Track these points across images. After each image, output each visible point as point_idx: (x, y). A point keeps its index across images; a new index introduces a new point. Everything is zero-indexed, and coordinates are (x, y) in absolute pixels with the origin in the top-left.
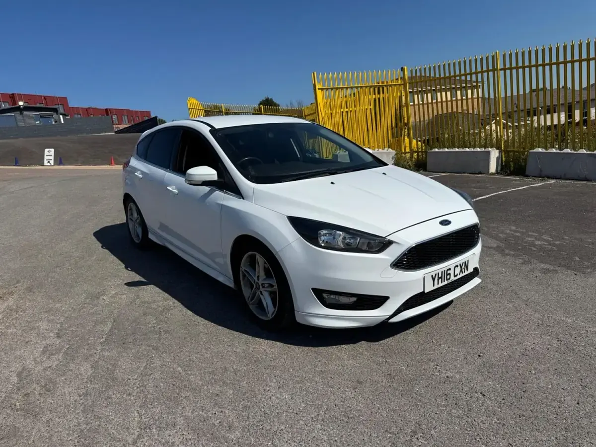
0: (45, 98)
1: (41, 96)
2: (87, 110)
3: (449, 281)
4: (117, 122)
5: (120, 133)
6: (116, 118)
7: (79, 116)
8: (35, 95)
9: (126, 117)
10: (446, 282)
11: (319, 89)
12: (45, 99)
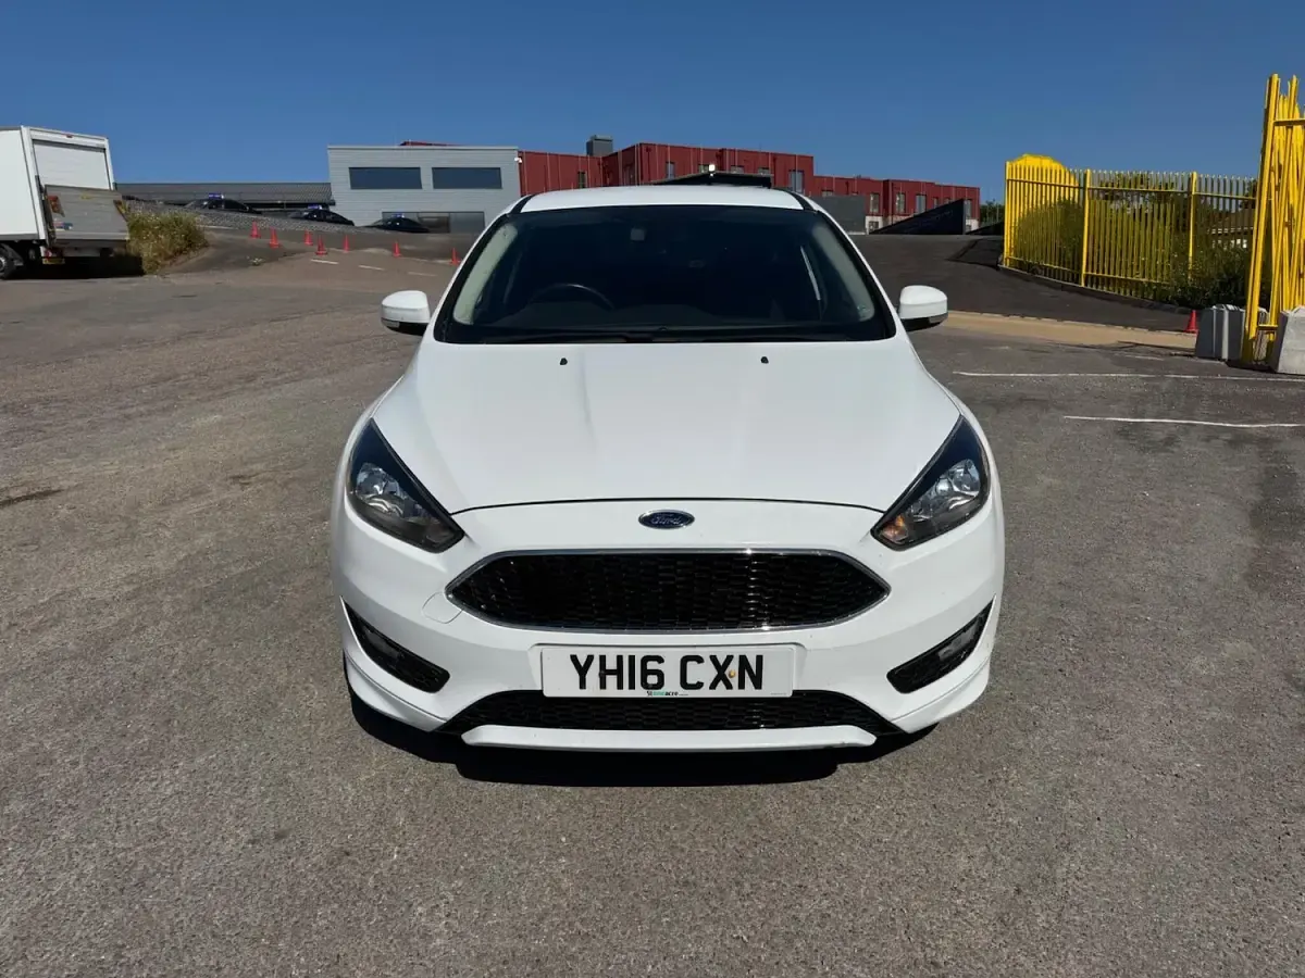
0: (775, 157)
1: (768, 154)
2: (847, 183)
3: (657, 694)
4: (902, 210)
5: (887, 233)
6: (902, 200)
7: (830, 194)
8: (756, 152)
9: (923, 198)
10: (640, 692)
11: (1278, 124)
12: (774, 160)
